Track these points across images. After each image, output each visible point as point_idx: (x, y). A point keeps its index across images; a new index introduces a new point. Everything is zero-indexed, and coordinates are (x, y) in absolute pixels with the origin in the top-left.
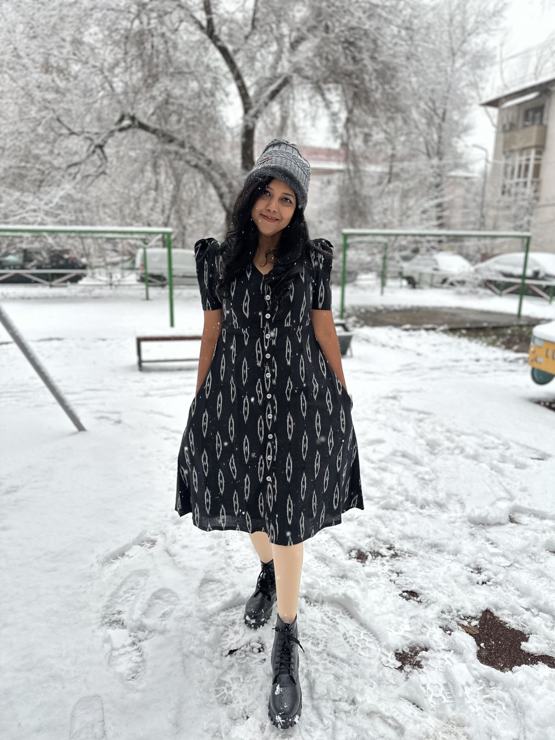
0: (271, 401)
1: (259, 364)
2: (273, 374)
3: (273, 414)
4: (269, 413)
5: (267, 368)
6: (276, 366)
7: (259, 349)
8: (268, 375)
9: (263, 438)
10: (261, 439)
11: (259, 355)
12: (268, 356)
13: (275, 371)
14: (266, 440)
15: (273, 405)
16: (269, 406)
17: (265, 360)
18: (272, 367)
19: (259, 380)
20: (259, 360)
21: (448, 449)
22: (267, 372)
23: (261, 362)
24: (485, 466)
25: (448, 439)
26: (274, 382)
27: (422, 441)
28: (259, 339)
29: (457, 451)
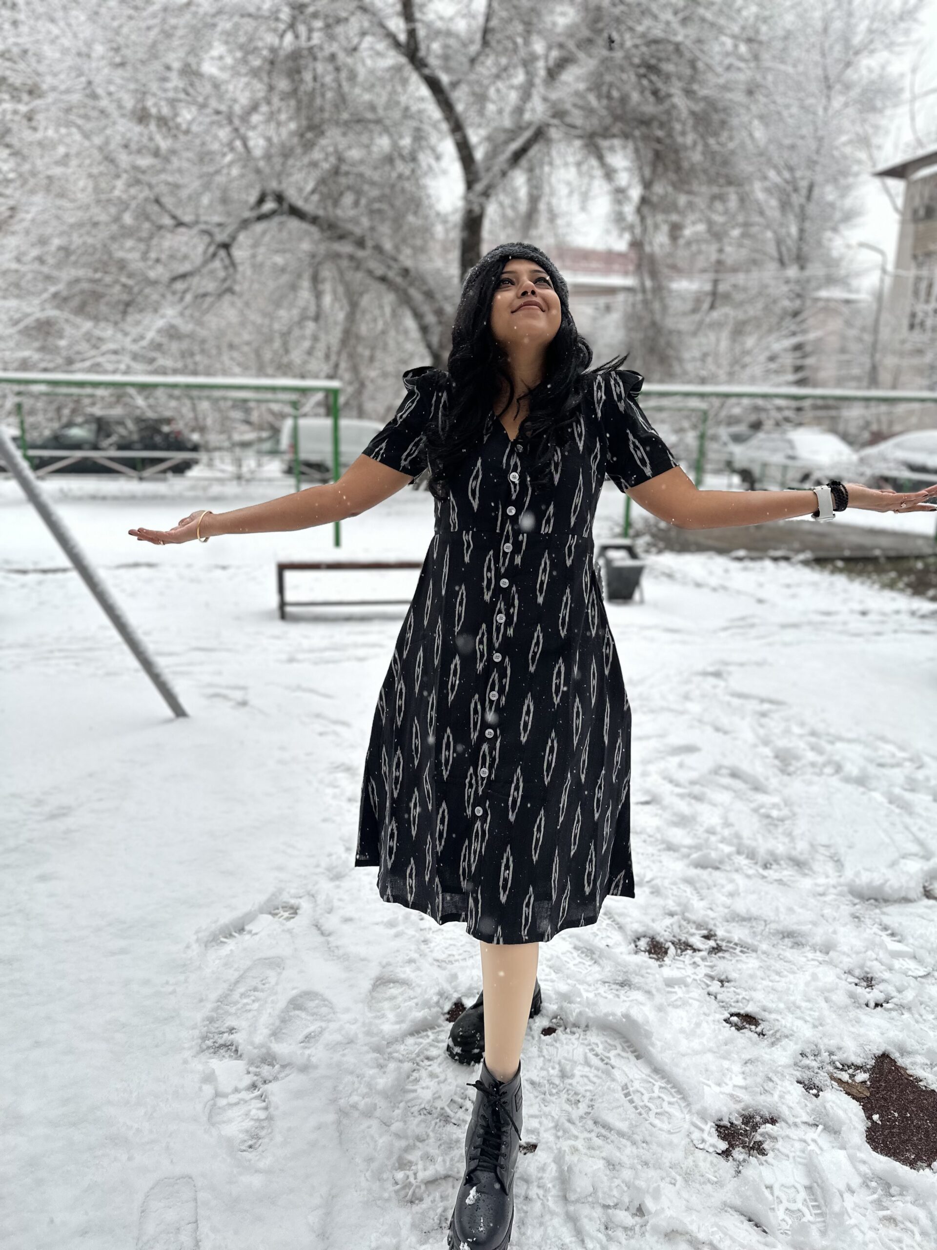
0: (501, 666)
1: (487, 597)
2: (509, 617)
3: (501, 692)
4: (492, 689)
5: (501, 605)
6: (516, 602)
7: (489, 569)
8: (501, 618)
9: (477, 734)
10: (474, 736)
11: (489, 581)
12: (504, 583)
13: (515, 611)
14: (482, 738)
15: (502, 675)
16: (495, 675)
17: (498, 590)
18: (509, 605)
19: (484, 626)
20: (488, 589)
21: (813, 764)
22: (500, 612)
23: (490, 593)
24: (878, 796)
25: (814, 748)
26: (510, 632)
27: (767, 751)
28: (491, 553)
29: (828, 770)
